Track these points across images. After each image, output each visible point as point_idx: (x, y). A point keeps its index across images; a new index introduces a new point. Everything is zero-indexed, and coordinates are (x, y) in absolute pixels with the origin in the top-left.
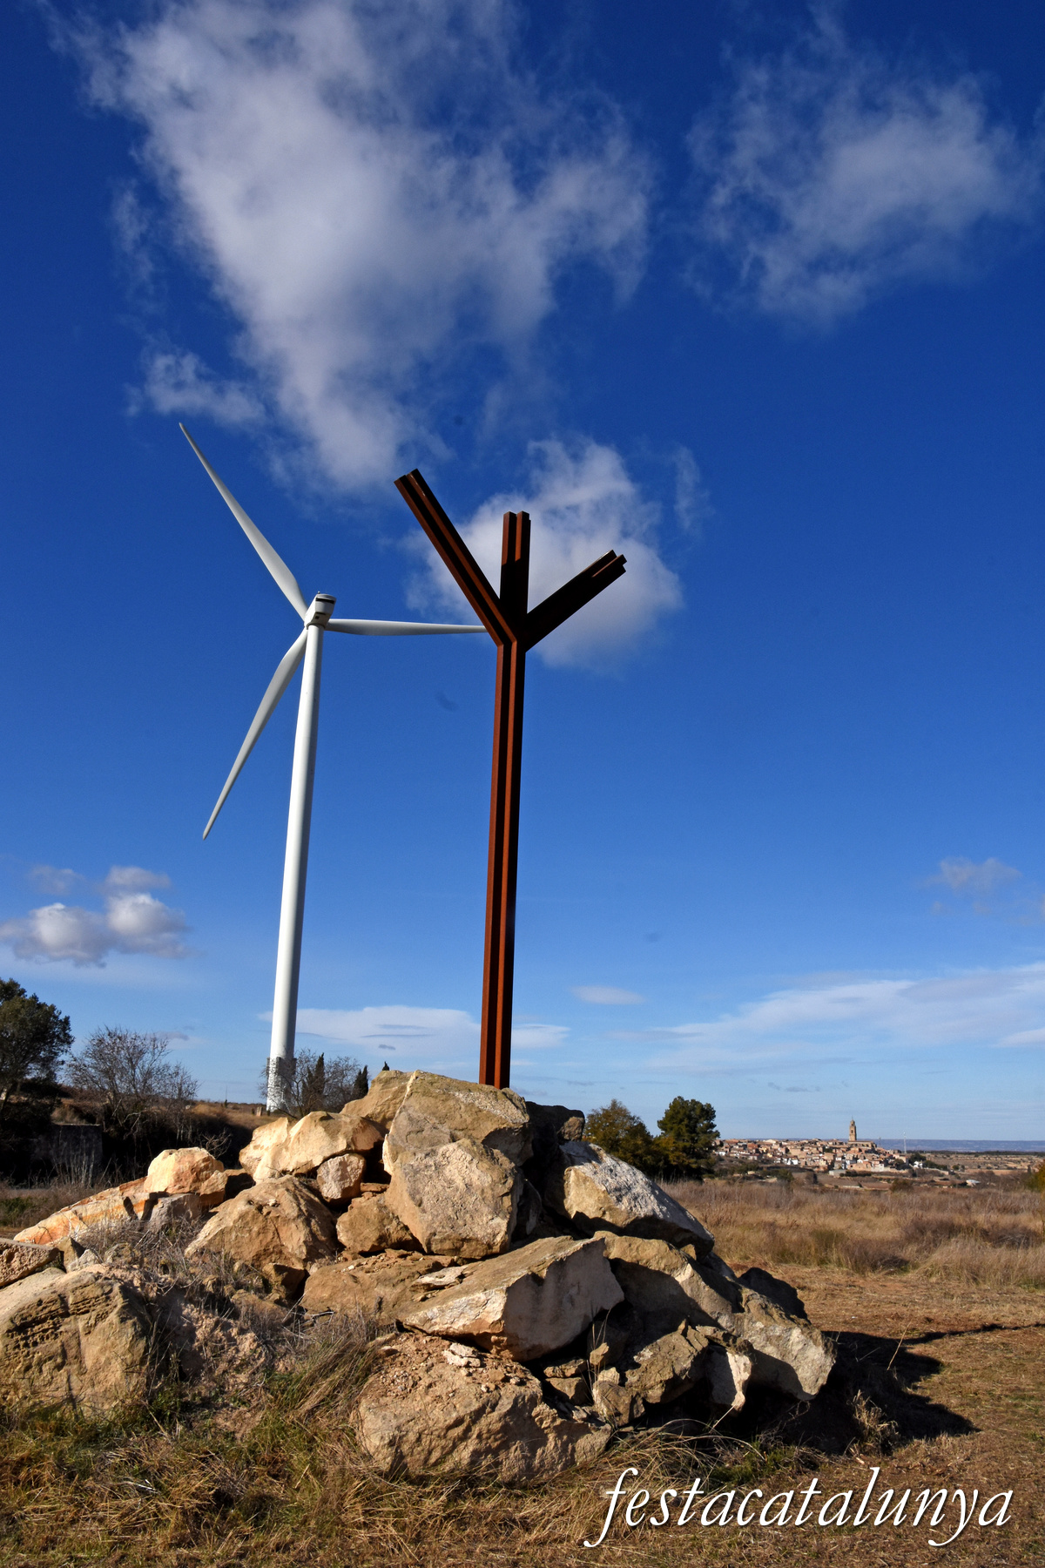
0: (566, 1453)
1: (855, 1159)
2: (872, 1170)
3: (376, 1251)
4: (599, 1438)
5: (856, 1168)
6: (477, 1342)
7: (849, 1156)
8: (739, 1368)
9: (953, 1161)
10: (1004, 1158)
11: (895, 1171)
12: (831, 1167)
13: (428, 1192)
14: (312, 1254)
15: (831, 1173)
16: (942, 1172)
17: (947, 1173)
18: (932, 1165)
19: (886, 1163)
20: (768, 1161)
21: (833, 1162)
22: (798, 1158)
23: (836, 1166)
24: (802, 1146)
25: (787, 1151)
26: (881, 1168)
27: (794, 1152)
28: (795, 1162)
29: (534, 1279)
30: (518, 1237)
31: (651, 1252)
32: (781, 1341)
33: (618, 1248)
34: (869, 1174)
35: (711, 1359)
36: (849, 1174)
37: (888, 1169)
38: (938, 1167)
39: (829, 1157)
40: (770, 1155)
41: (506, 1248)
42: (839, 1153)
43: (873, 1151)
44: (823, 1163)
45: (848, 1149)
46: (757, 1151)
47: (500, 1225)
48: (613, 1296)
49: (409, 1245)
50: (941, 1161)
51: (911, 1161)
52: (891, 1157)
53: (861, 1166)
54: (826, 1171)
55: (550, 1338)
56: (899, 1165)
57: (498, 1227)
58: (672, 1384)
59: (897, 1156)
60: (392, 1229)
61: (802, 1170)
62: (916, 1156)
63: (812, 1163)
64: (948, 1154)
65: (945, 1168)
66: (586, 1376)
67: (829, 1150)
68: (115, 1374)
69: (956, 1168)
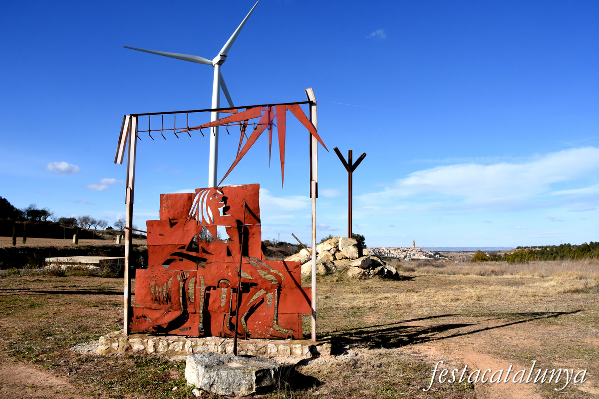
0: (369, 277)
1: (414, 254)
2: (421, 258)
3: (342, 259)
4: (372, 276)
5: (415, 257)
6: (358, 267)
7: (412, 253)
8: (386, 270)
9: (450, 255)
10: (469, 253)
11: (429, 258)
12: (405, 257)
13: (348, 252)
14: (334, 260)
15: (405, 259)
16: (446, 258)
17: (447, 259)
18: (442, 256)
19: (426, 256)
20: (383, 255)
21: (406, 256)
22: (394, 254)
23: (407, 257)
24: (395, 250)
25: (390, 251)
26: (424, 257)
27: (392, 252)
28: (393, 256)
29: (364, 260)
30: (359, 257)
31: (375, 258)
32: (390, 268)
33: (371, 258)
34: (419, 260)
35: (383, 269)
36: (412, 260)
37: (426, 258)
38: (445, 257)
39: (405, 254)
40: (383, 253)
41: (358, 258)
42: (409, 252)
43: (421, 251)
44: (402, 256)
45: (412, 251)
46: (379, 252)
47: (358, 255)
48: (371, 263)
49: (346, 258)
50: (445, 255)
51: (435, 255)
52: (428, 253)
53: (416, 257)
54: (404, 259)
55: (365, 267)
56: (430, 256)
57: (357, 256)
58: (379, 271)
59: (430, 253)
60: (343, 256)
61: (395, 258)
62: (437, 253)
63: (399, 256)
64: (449, 252)
65: (447, 257)
66: (369, 270)
67: (405, 251)
68: (323, 270)
69: (451, 257)
